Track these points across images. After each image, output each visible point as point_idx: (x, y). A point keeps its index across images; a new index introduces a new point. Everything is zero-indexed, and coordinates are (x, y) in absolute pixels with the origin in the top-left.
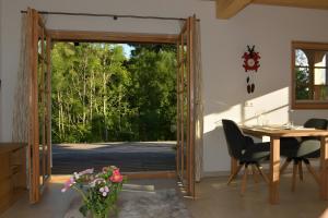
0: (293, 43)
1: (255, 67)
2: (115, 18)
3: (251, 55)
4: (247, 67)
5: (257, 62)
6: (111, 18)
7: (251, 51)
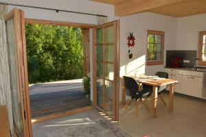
0: (148, 31)
1: (133, 45)
2: (57, 11)
3: (131, 38)
4: (129, 45)
5: (133, 42)
6: (55, 11)
7: (131, 35)
